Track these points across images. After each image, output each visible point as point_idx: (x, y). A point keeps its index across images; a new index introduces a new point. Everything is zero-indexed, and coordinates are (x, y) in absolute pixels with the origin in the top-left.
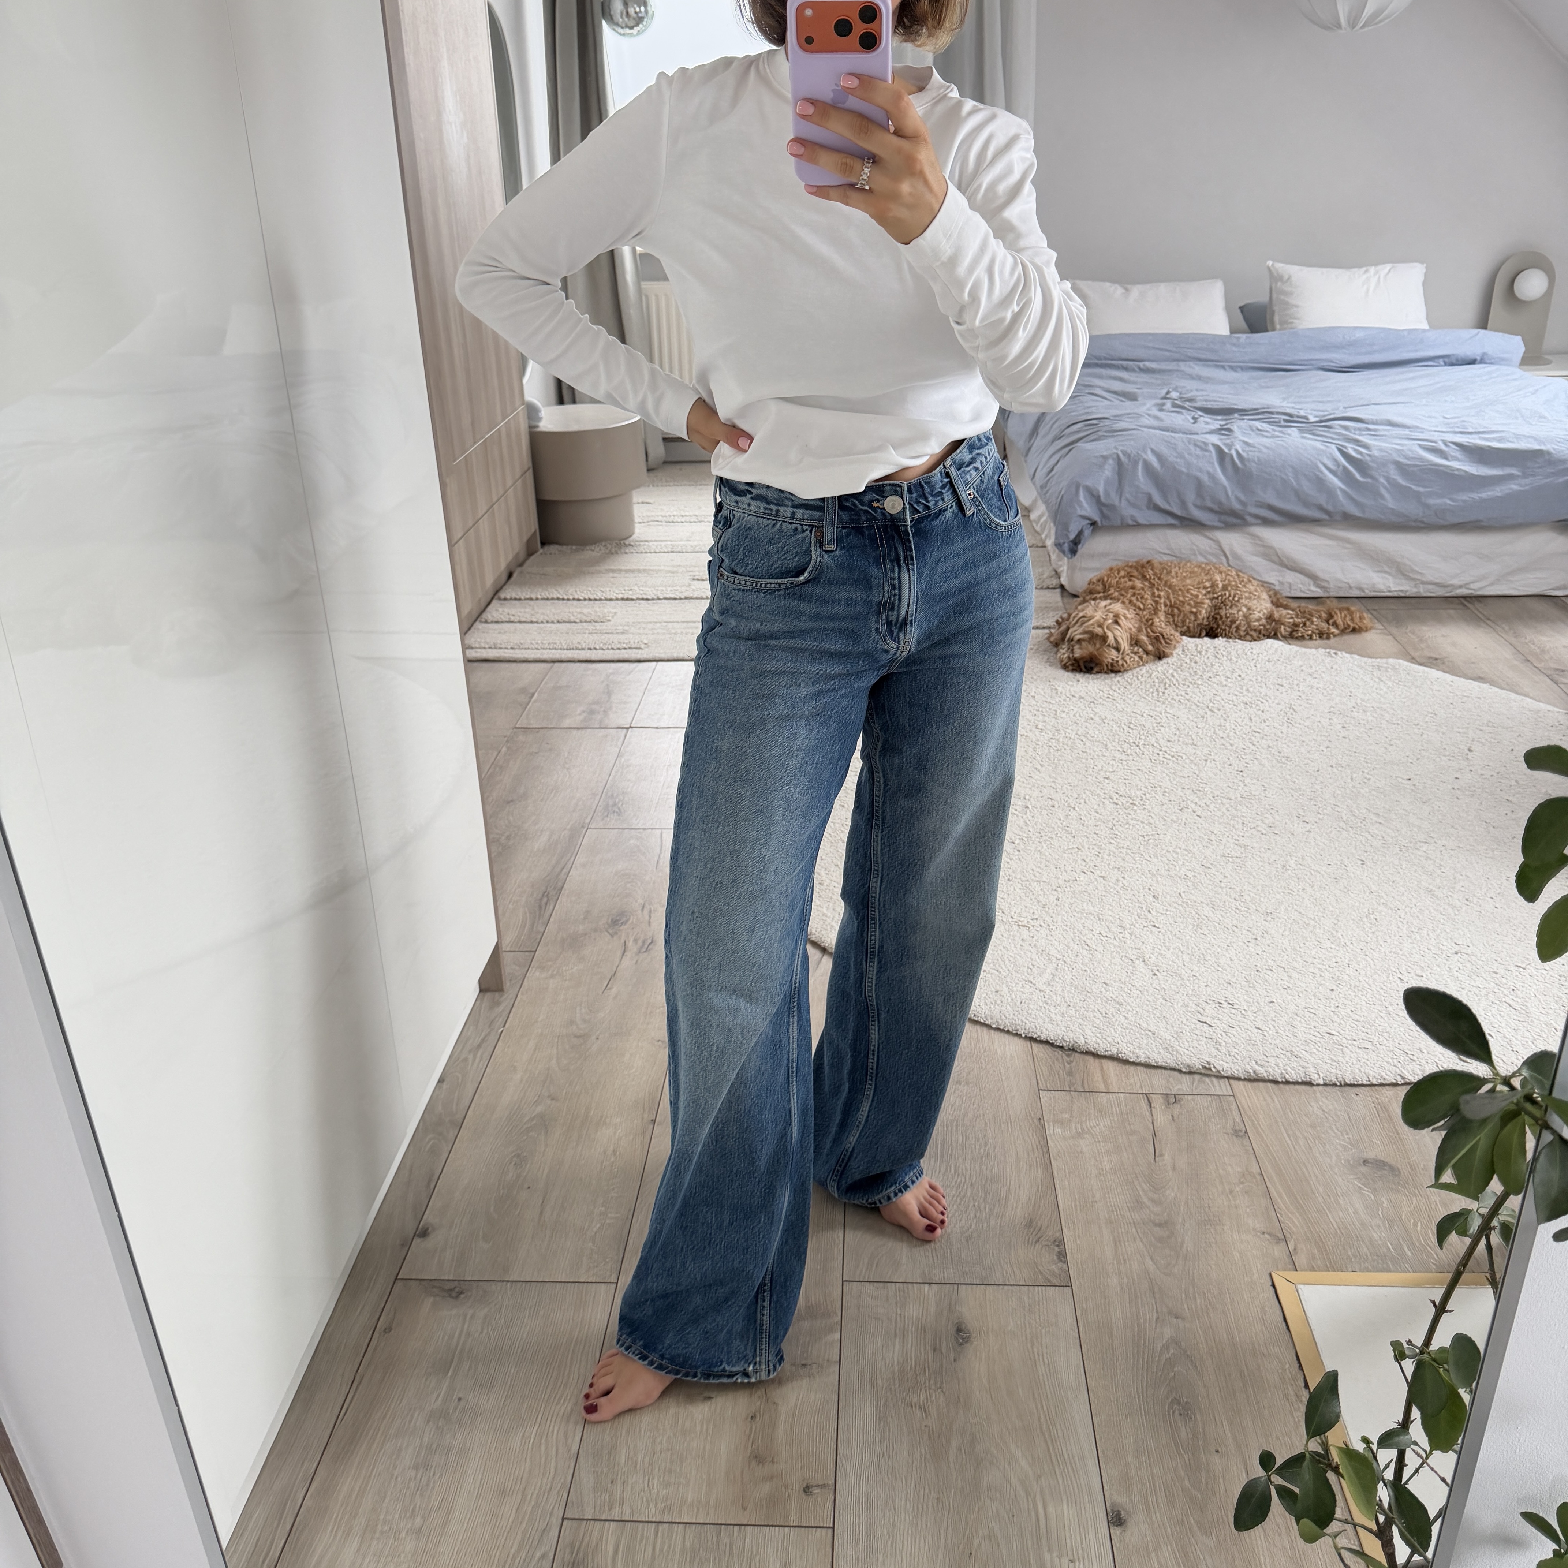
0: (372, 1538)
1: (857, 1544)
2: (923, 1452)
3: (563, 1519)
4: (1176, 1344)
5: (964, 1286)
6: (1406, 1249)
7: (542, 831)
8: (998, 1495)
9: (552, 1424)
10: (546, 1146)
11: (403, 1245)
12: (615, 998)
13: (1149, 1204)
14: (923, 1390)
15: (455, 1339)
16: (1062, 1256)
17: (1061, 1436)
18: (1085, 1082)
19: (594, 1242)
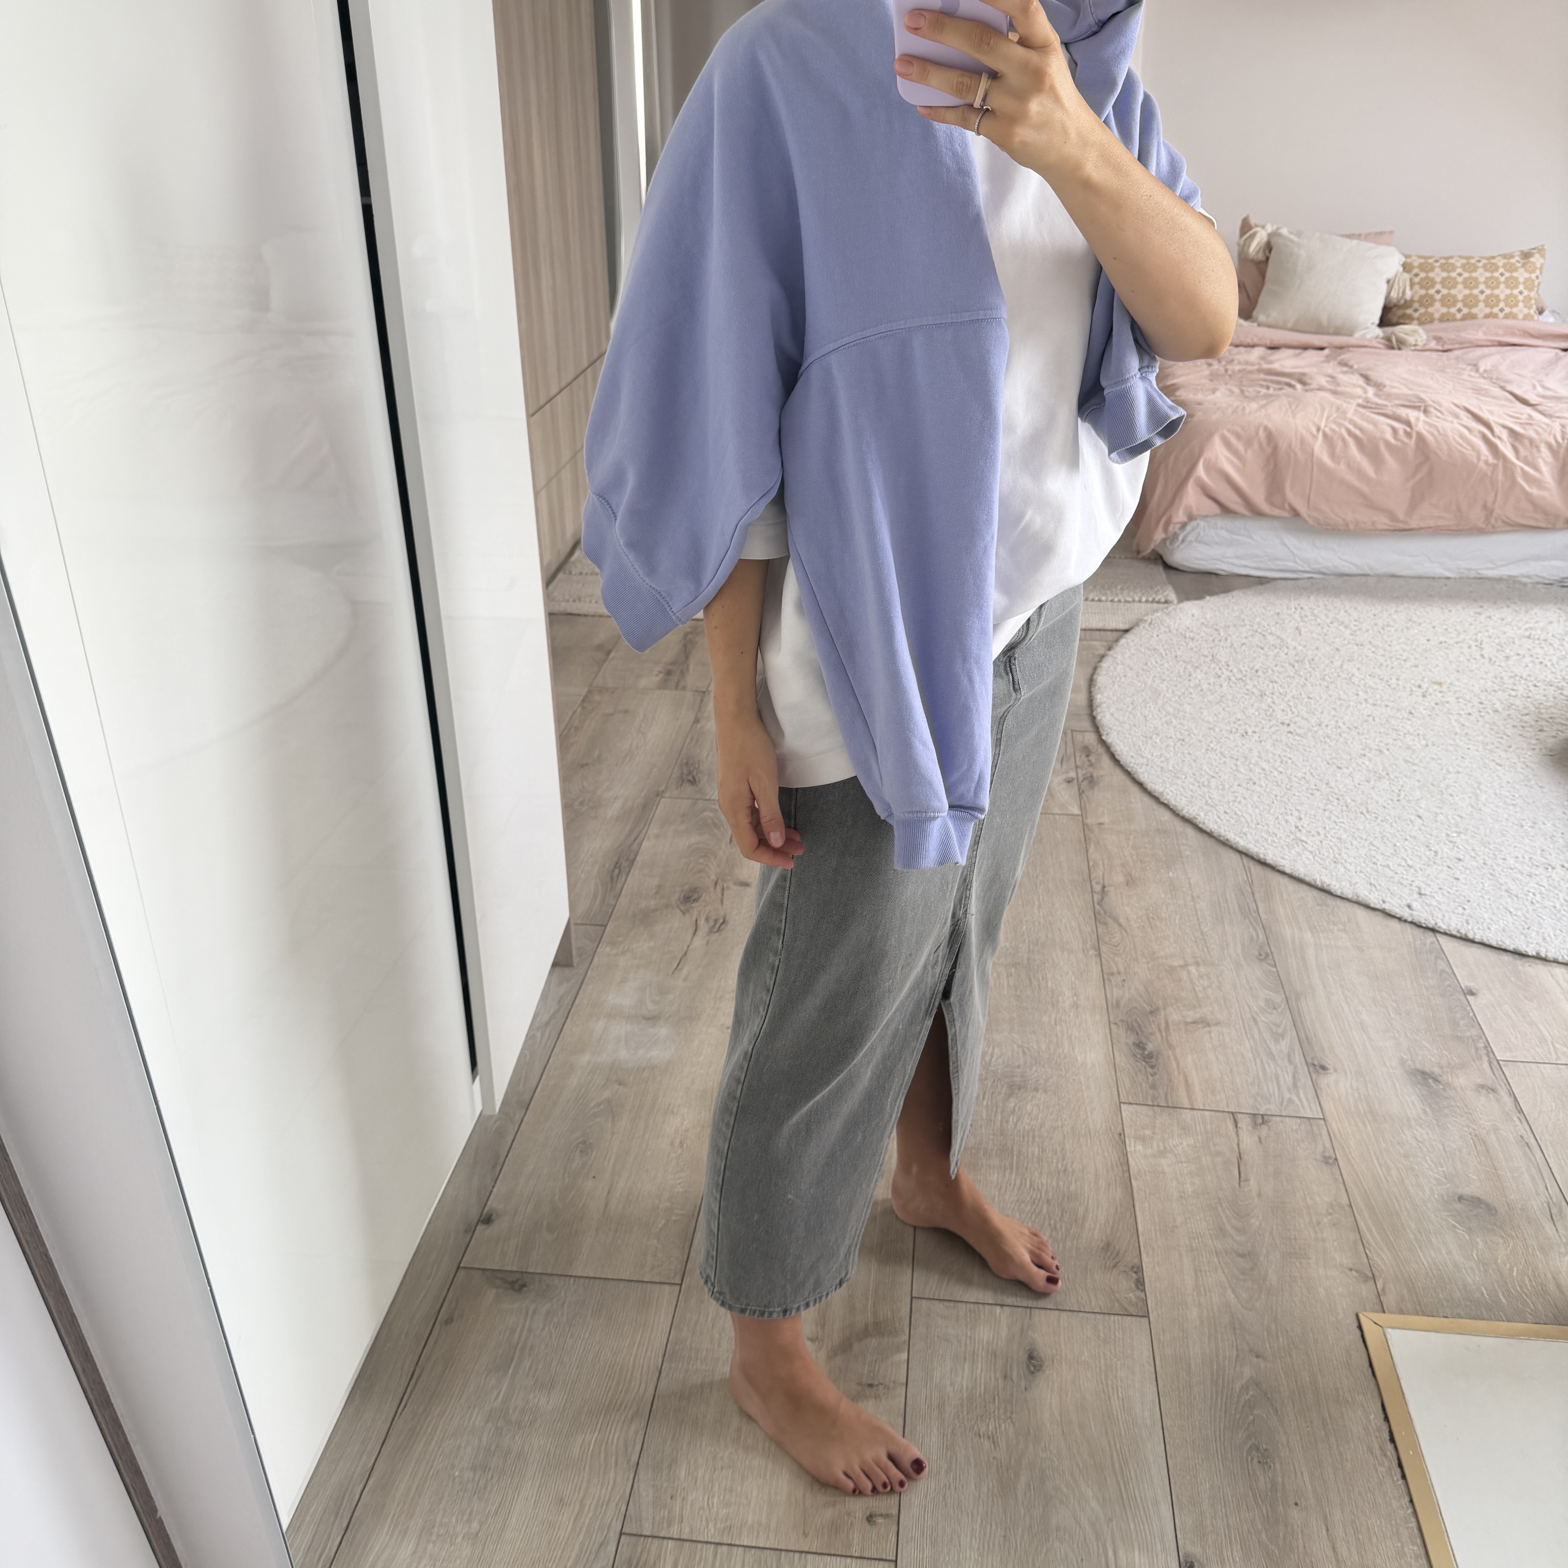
0: (428, 1541)
2: (991, 1485)
3: (621, 1534)
4: (1257, 1385)
5: (1037, 1310)
6: (1502, 1297)
7: (616, 798)
8: (1067, 1536)
9: (612, 1432)
10: (613, 1133)
11: (466, 1231)
12: (685, 980)
13: (1232, 1232)
14: (992, 1419)
15: (517, 1335)
16: (1140, 1284)
17: (1134, 1477)
18: (1169, 1097)
19: (658, 1240)
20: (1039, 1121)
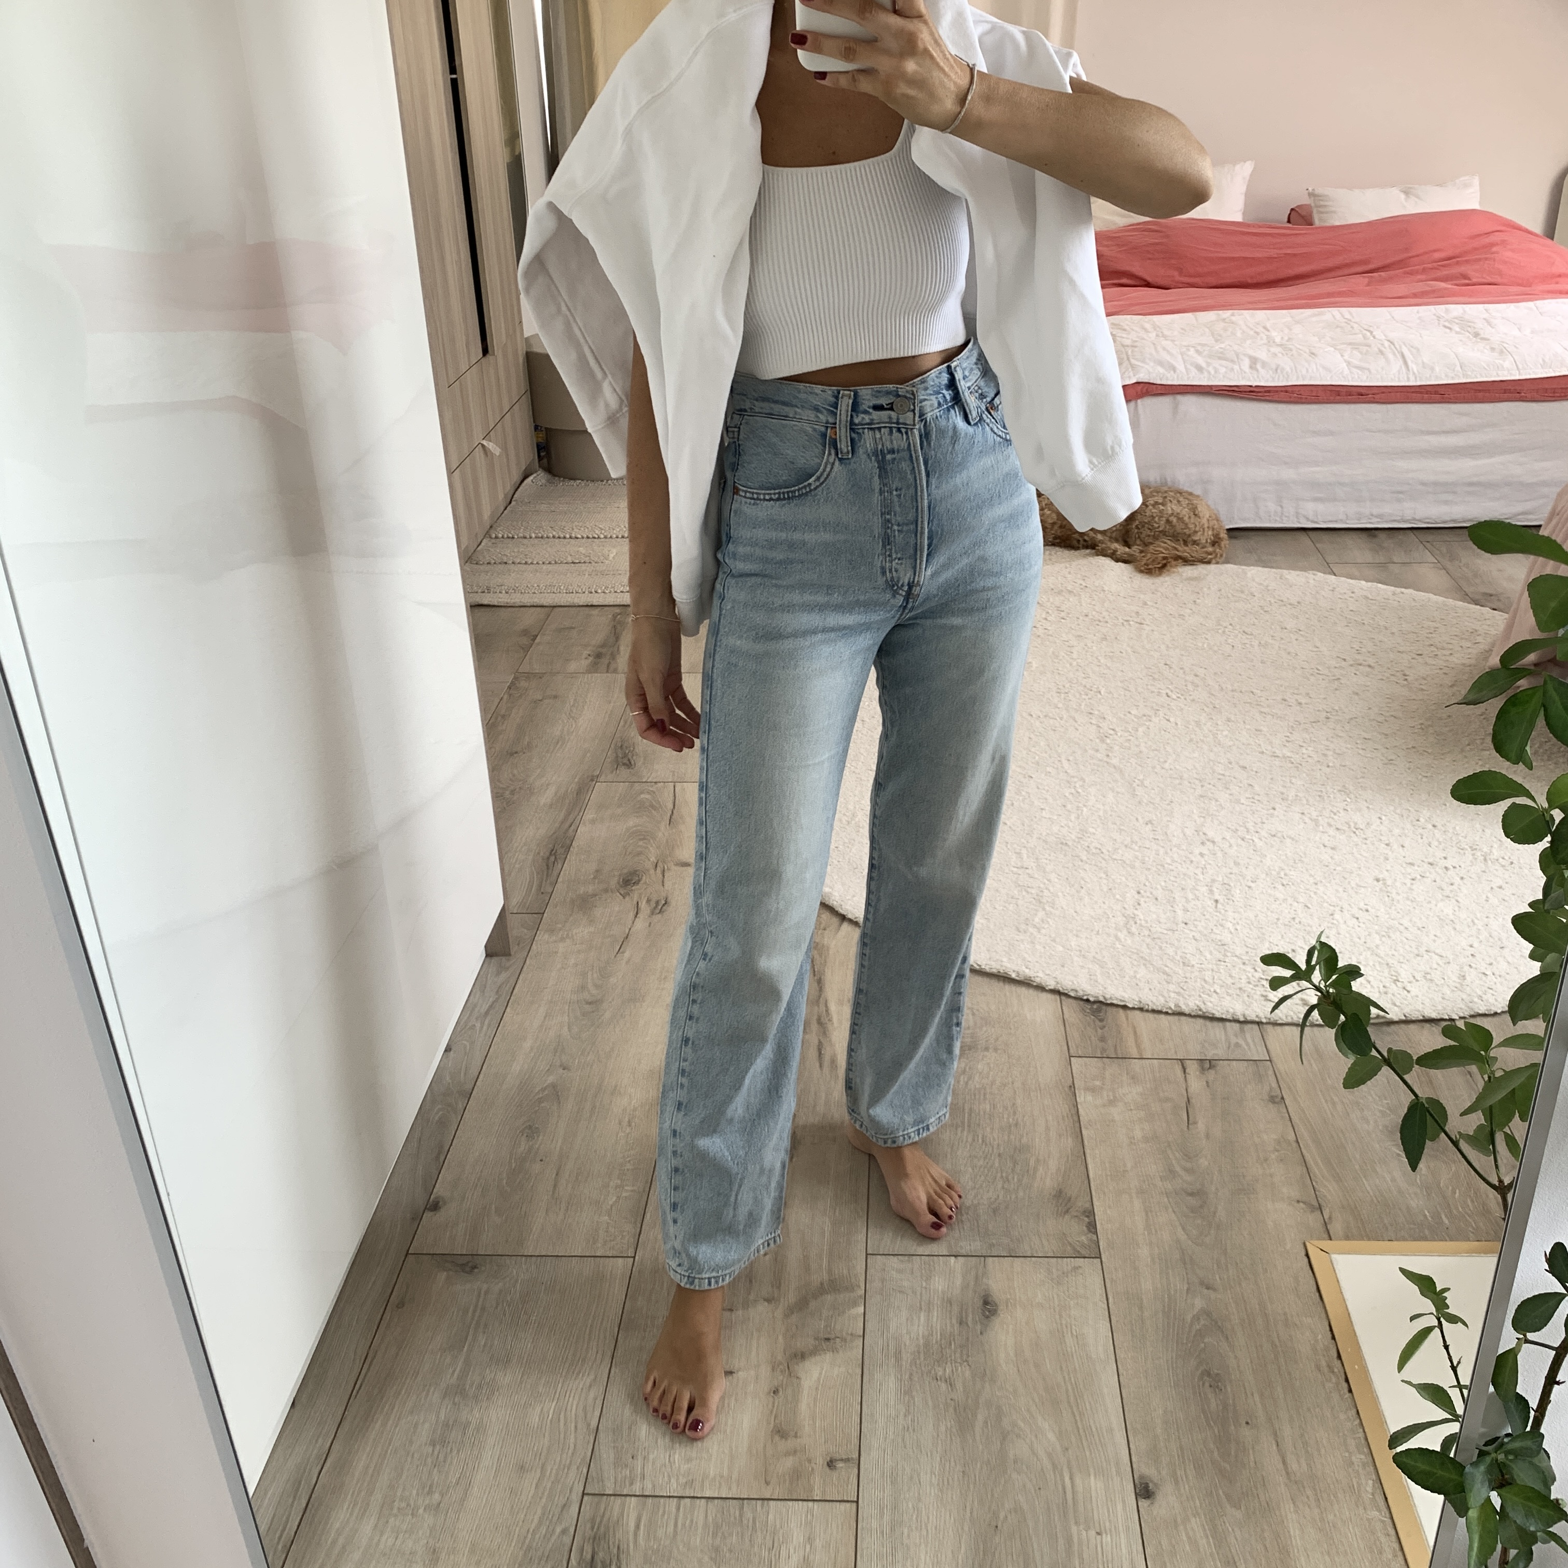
0: (390, 1514)
1: (882, 1517)
2: (949, 1424)
3: (583, 1494)
4: (1208, 1315)
5: (991, 1259)
6: (1444, 1217)
7: (548, 785)
8: (1024, 1467)
9: (571, 1399)
10: (559, 1116)
11: (413, 1219)
12: (627, 963)
13: (1182, 1173)
14: (949, 1363)
15: (470, 1314)
16: (1092, 1227)
17: (1089, 1409)
18: (1118, 1047)
19: (609, 1216)
20: (990, 1078)
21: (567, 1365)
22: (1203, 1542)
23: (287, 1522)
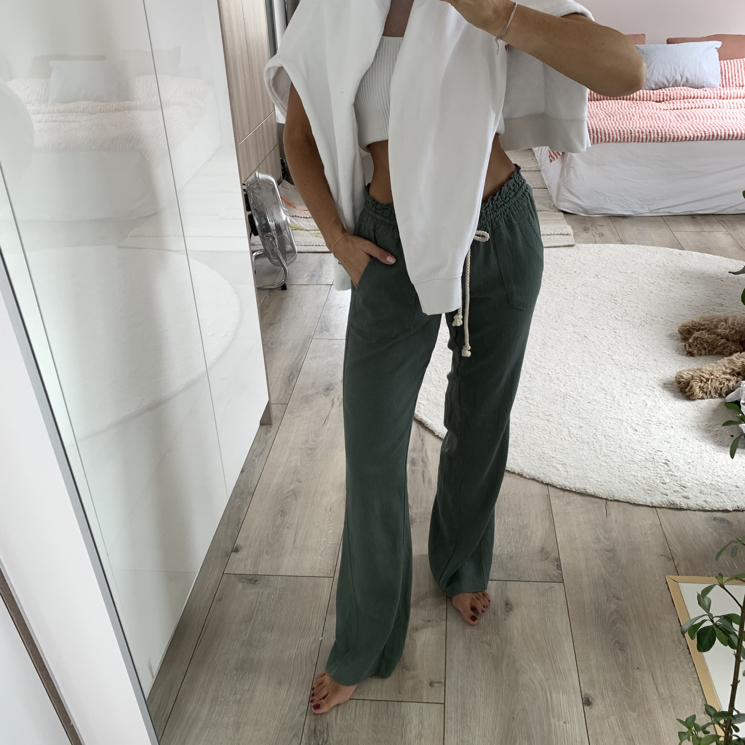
0: (216, 705)
1: (457, 712)
2: (489, 666)
4: (617, 613)
5: (509, 582)
7: (289, 340)
8: (527, 688)
9: (303, 648)
10: (296, 505)
11: (226, 556)
12: (328, 430)
13: (603, 540)
14: (489, 634)
15: (254, 605)
16: (559, 567)
17: (559, 659)
19: (321, 556)
21: (301, 631)
22: (616, 729)
23: (166, 707)
